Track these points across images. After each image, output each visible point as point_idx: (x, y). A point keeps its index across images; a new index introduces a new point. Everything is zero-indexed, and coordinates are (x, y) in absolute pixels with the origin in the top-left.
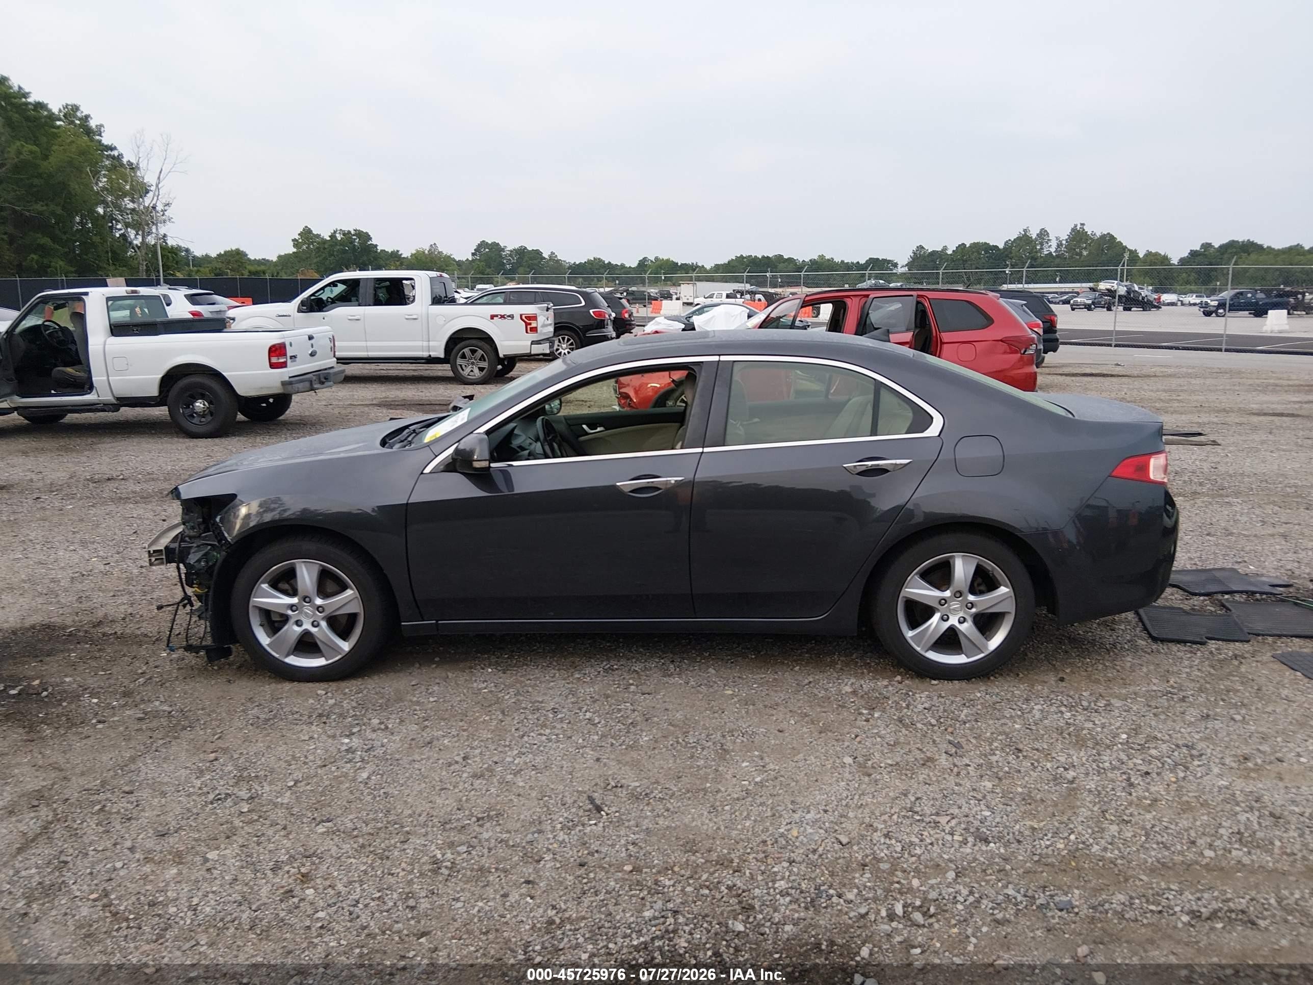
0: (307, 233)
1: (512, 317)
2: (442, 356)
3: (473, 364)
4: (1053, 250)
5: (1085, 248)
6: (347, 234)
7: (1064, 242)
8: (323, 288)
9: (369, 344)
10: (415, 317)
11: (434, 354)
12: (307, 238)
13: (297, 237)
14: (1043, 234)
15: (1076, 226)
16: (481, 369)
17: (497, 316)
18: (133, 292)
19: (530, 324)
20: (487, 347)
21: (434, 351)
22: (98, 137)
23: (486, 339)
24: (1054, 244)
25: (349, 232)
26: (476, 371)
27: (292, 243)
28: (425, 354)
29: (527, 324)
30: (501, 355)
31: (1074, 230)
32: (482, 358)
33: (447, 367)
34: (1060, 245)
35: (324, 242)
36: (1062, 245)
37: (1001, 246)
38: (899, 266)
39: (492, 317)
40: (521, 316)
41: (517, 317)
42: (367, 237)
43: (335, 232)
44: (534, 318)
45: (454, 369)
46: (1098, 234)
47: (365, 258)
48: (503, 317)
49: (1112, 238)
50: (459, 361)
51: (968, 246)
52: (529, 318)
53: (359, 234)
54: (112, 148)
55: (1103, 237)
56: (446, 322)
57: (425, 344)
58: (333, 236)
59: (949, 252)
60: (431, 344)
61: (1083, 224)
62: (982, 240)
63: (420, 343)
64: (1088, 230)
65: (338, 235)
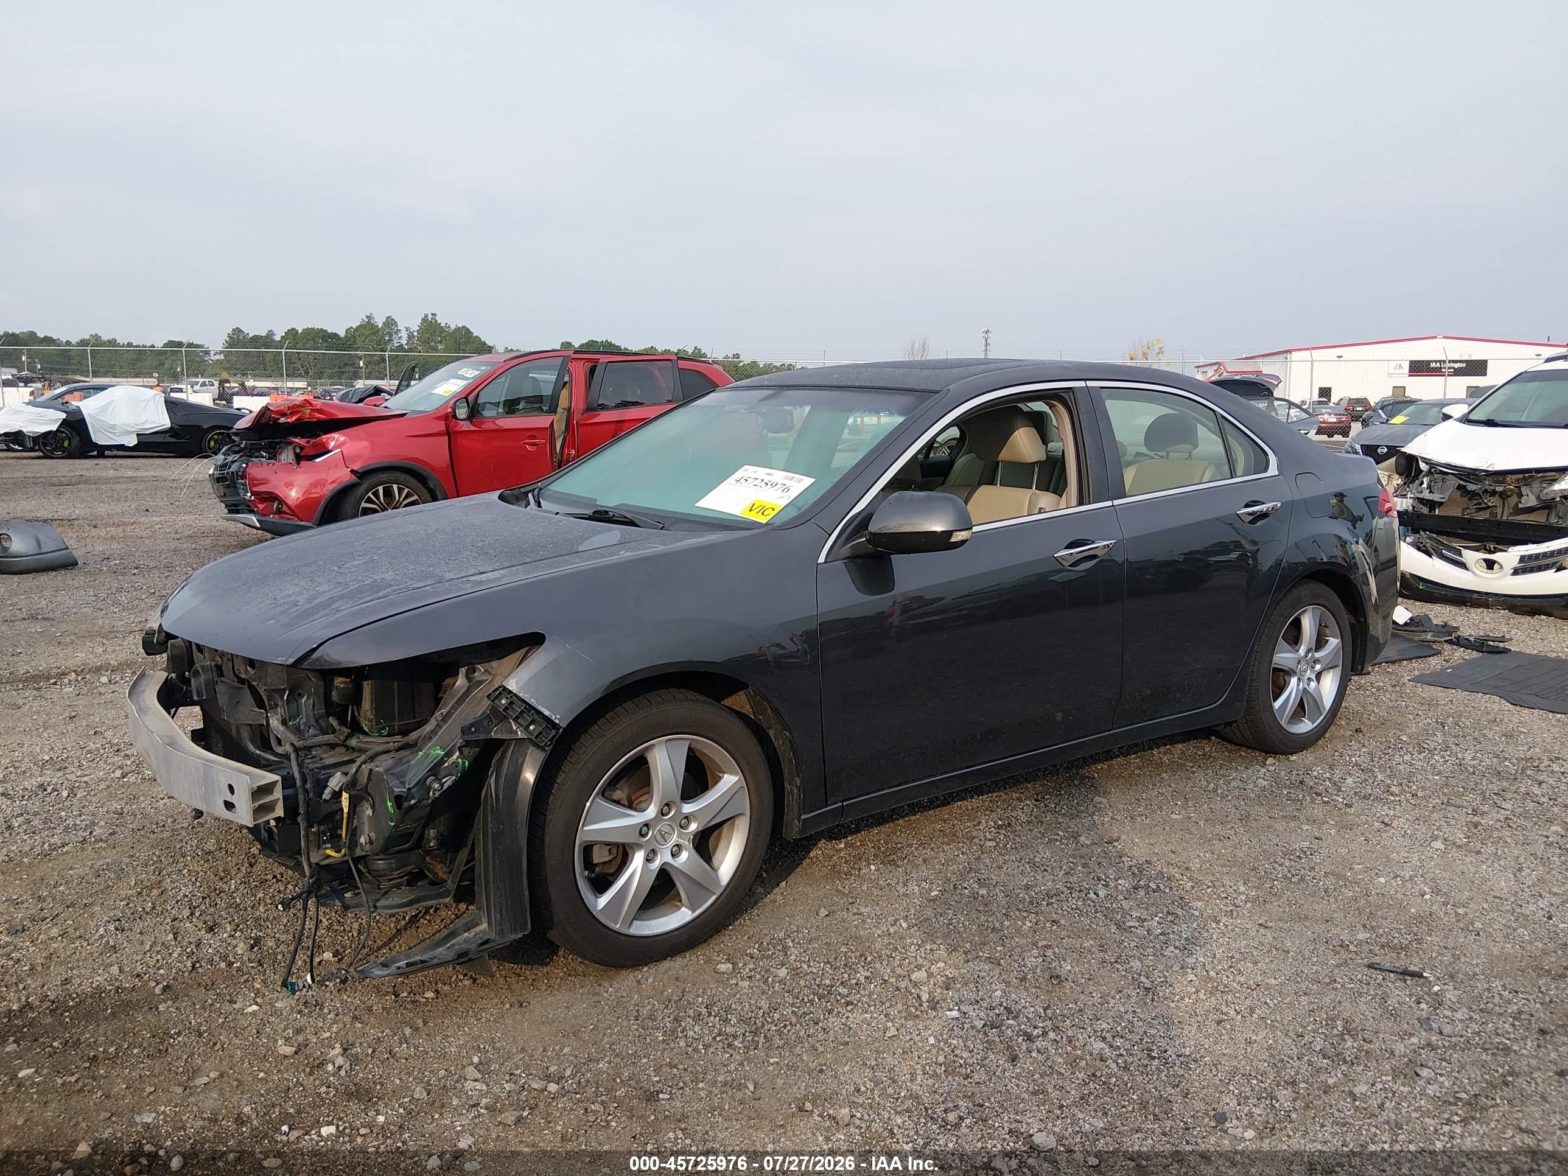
4: (404, 342)
5: (441, 342)
7: (416, 334)
14: (390, 322)
15: (426, 316)
24: (404, 335)
31: (425, 319)
34: (411, 337)
36: (413, 336)
37: (342, 334)
38: (212, 353)
46: (453, 327)
49: (468, 331)
51: (300, 332)
55: (458, 329)
59: (277, 338)
61: (433, 314)
62: (318, 326)
64: (442, 320)
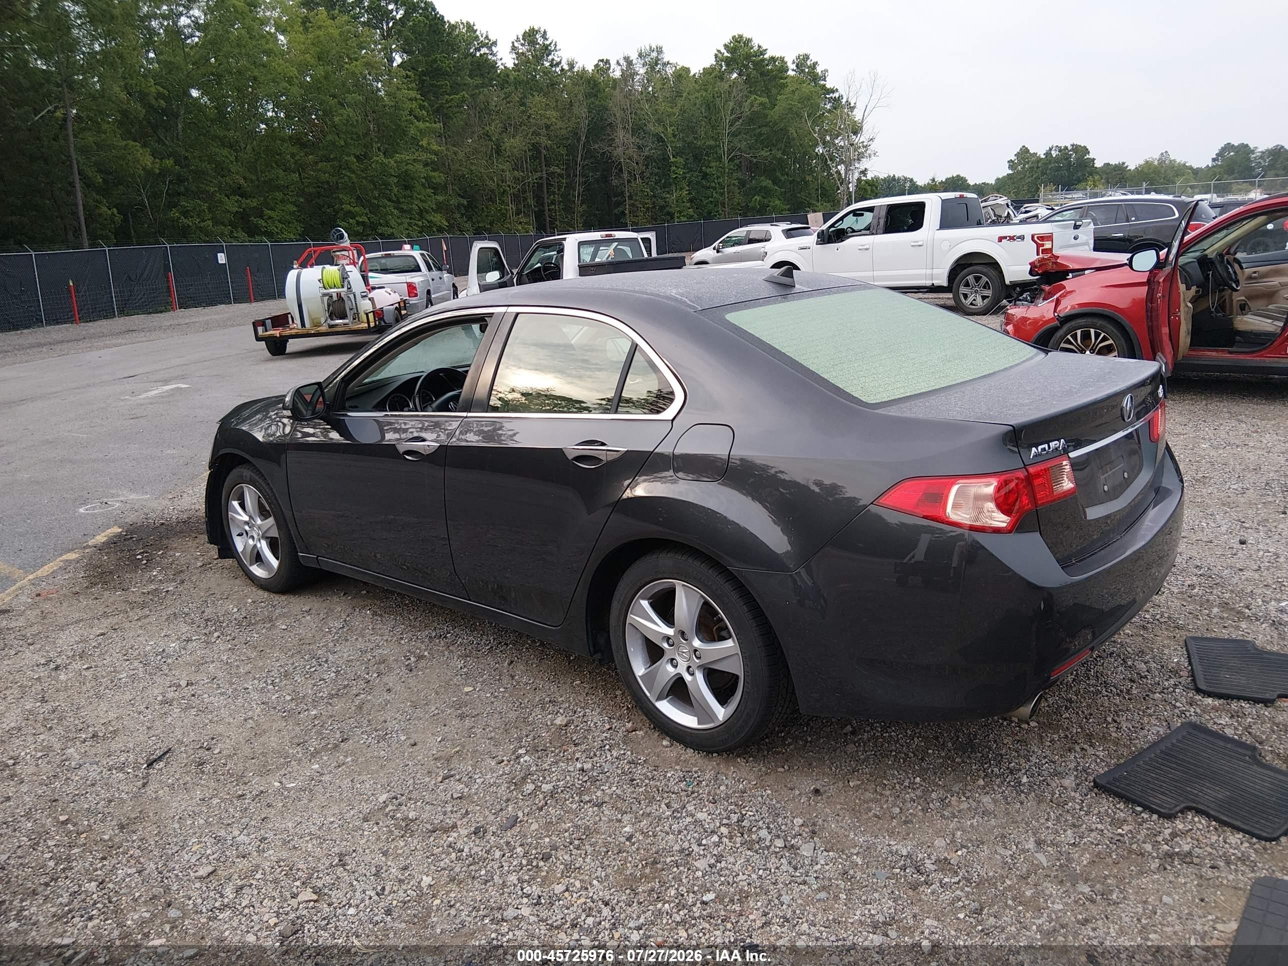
0: (1024, 153)
1: (1022, 238)
2: (945, 284)
3: (976, 292)
6: (1063, 150)
8: (842, 219)
9: (876, 273)
10: (920, 243)
11: (937, 282)
12: (1022, 158)
13: (1013, 158)
16: (984, 298)
17: (1005, 238)
18: (607, 236)
19: (1043, 245)
20: (992, 272)
21: (936, 279)
22: (822, 82)
23: (994, 265)
25: (1066, 148)
26: (979, 299)
27: (1007, 165)
28: (928, 283)
29: (1038, 246)
30: (1007, 282)
32: (986, 286)
33: (950, 295)
35: (1039, 160)
39: (1001, 239)
40: (1033, 236)
41: (1028, 238)
42: (1086, 151)
43: (1051, 149)
44: (1049, 237)
45: (956, 298)
47: (1080, 174)
48: (1012, 238)
50: (963, 290)
52: (1042, 238)
53: (1076, 148)
54: (833, 91)
56: (951, 247)
57: (929, 272)
58: (1048, 154)
60: (935, 271)
63: (924, 271)
65: (1053, 152)
